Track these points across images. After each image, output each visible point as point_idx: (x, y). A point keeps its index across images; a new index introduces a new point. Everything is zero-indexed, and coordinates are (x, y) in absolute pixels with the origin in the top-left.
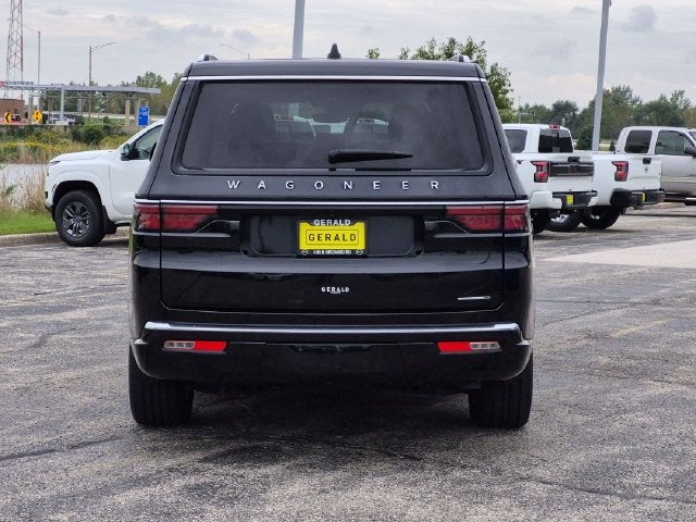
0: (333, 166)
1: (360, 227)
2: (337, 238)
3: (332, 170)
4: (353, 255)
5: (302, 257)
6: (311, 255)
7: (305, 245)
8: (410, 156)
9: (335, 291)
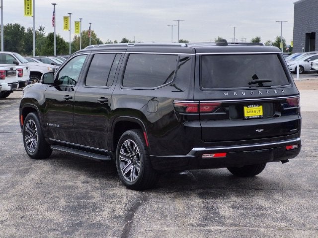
0: (250, 86)
1: (261, 107)
2: (255, 112)
3: (250, 87)
5: (246, 119)
6: (249, 119)
7: (246, 115)
9: (259, 131)
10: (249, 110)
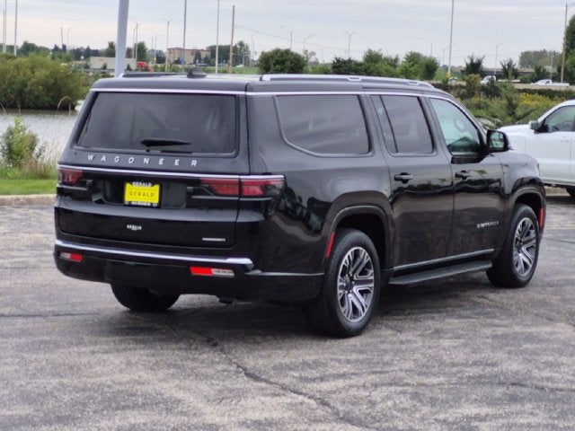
0: (149, 148)
1: (157, 188)
2: (144, 194)
3: (148, 151)
4: (151, 207)
5: (125, 205)
6: (130, 205)
7: (128, 198)
8: (189, 144)
9: (134, 228)
10: (134, 191)
